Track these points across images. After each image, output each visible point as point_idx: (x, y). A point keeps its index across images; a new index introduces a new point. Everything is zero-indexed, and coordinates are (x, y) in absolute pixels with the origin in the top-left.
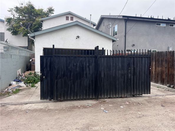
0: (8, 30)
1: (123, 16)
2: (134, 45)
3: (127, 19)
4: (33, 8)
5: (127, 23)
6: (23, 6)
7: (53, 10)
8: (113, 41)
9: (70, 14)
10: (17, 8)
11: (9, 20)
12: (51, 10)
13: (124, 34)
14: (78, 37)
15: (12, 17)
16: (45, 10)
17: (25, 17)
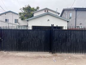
0: (20, 18)
1: (75, 8)
2: (81, 24)
3: (77, 10)
4: (30, 7)
5: (77, 12)
6: (26, 7)
7: (39, 8)
8: (68, 22)
9: (46, 9)
10: (23, 8)
11: (20, 14)
12: (38, 8)
13: (75, 18)
14: (49, 20)
15: (21, 12)
16: (35, 8)
17: (27, 12)
